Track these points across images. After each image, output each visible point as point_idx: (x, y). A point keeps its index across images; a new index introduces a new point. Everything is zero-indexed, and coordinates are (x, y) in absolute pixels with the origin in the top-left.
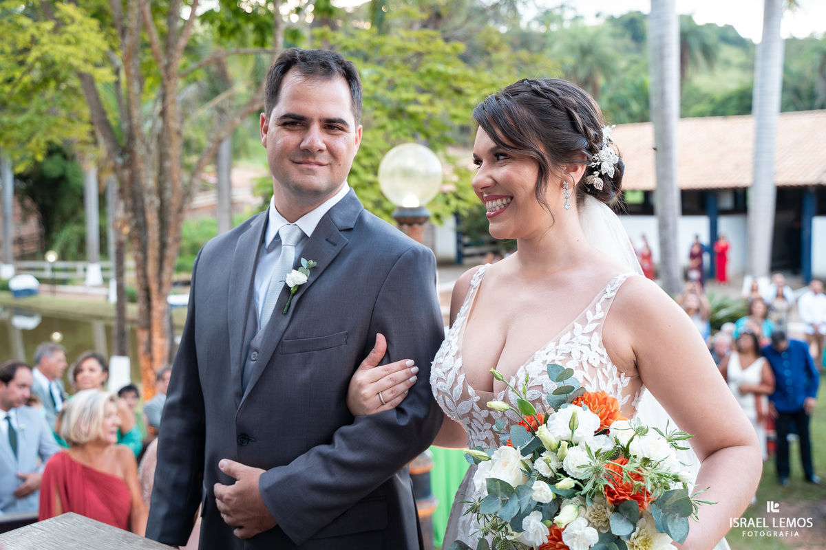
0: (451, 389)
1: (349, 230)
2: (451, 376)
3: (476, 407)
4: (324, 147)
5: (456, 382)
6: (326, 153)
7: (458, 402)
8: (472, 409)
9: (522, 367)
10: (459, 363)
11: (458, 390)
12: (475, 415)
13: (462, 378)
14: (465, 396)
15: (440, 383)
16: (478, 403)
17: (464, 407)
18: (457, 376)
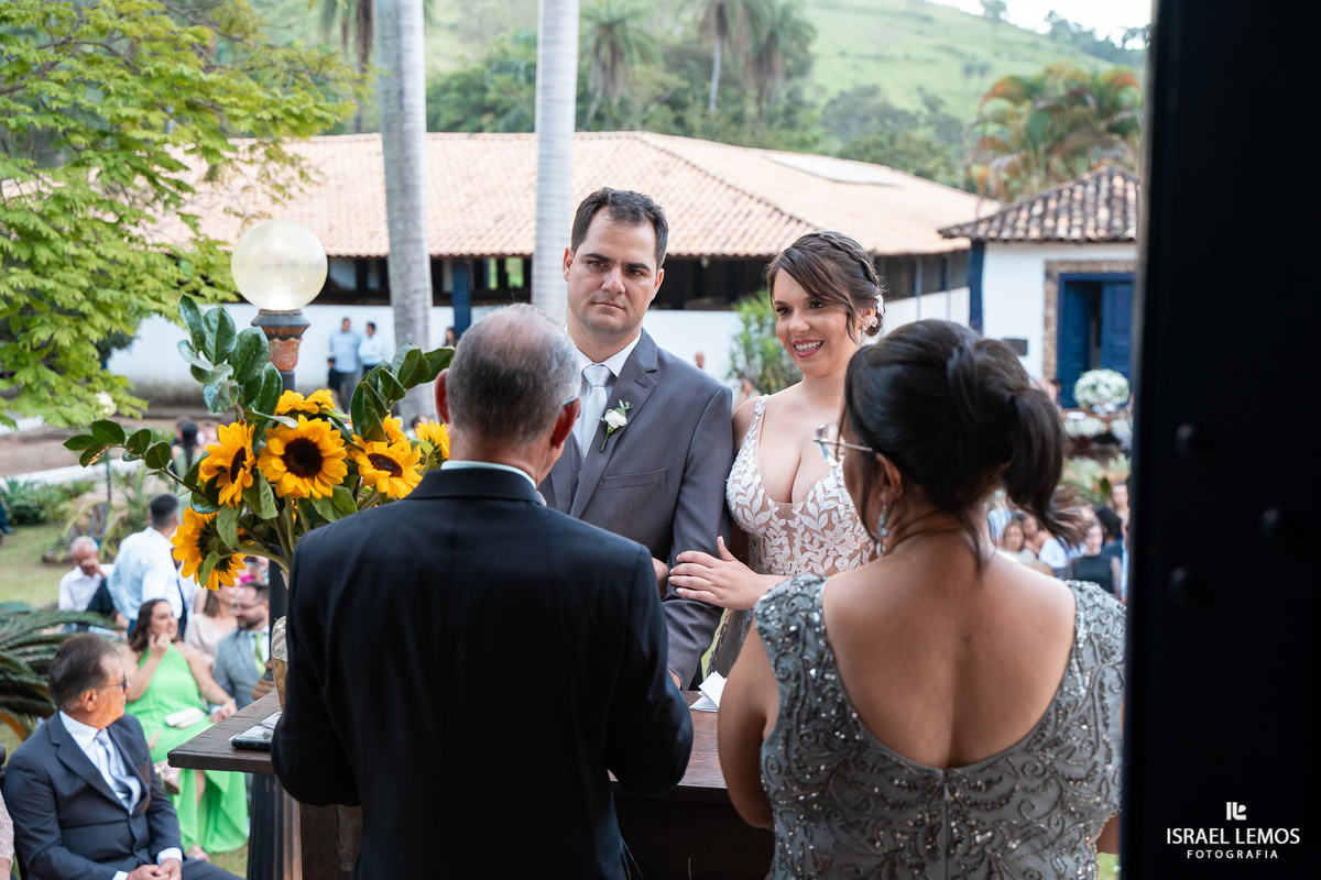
0: (751, 502)
1: (653, 371)
2: (751, 491)
3: (775, 518)
4: (623, 289)
5: (756, 496)
6: (623, 296)
7: (757, 513)
8: (771, 519)
9: (819, 482)
10: (758, 479)
11: (758, 503)
12: (772, 524)
13: (762, 492)
14: (764, 507)
15: (740, 497)
16: (776, 513)
17: (763, 517)
18: (757, 490)
